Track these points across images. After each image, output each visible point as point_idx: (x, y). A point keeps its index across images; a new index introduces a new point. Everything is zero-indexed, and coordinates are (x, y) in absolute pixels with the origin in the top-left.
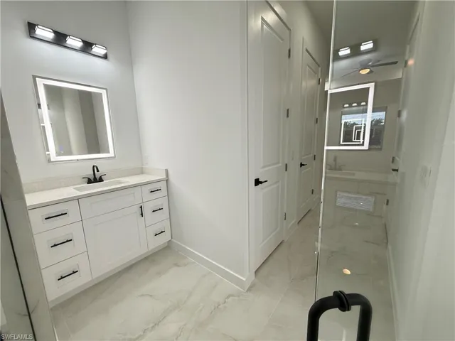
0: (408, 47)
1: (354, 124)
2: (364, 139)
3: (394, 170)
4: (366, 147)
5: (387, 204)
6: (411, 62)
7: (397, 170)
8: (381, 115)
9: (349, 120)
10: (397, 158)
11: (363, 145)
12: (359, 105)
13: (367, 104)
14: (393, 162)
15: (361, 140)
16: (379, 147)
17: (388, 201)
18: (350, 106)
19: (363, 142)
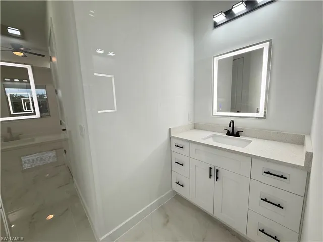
0: (49, 48)
1: (21, 97)
2: (34, 108)
3: (63, 130)
4: (38, 115)
5: (65, 153)
6: (54, 59)
7: (65, 130)
8: (43, 92)
9: (15, 93)
10: (62, 121)
11: (34, 114)
12: (21, 81)
13: (29, 81)
14: (61, 124)
15: (32, 110)
16: (48, 114)
17: (65, 151)
18: (12, 80)
19: (35, 112)
